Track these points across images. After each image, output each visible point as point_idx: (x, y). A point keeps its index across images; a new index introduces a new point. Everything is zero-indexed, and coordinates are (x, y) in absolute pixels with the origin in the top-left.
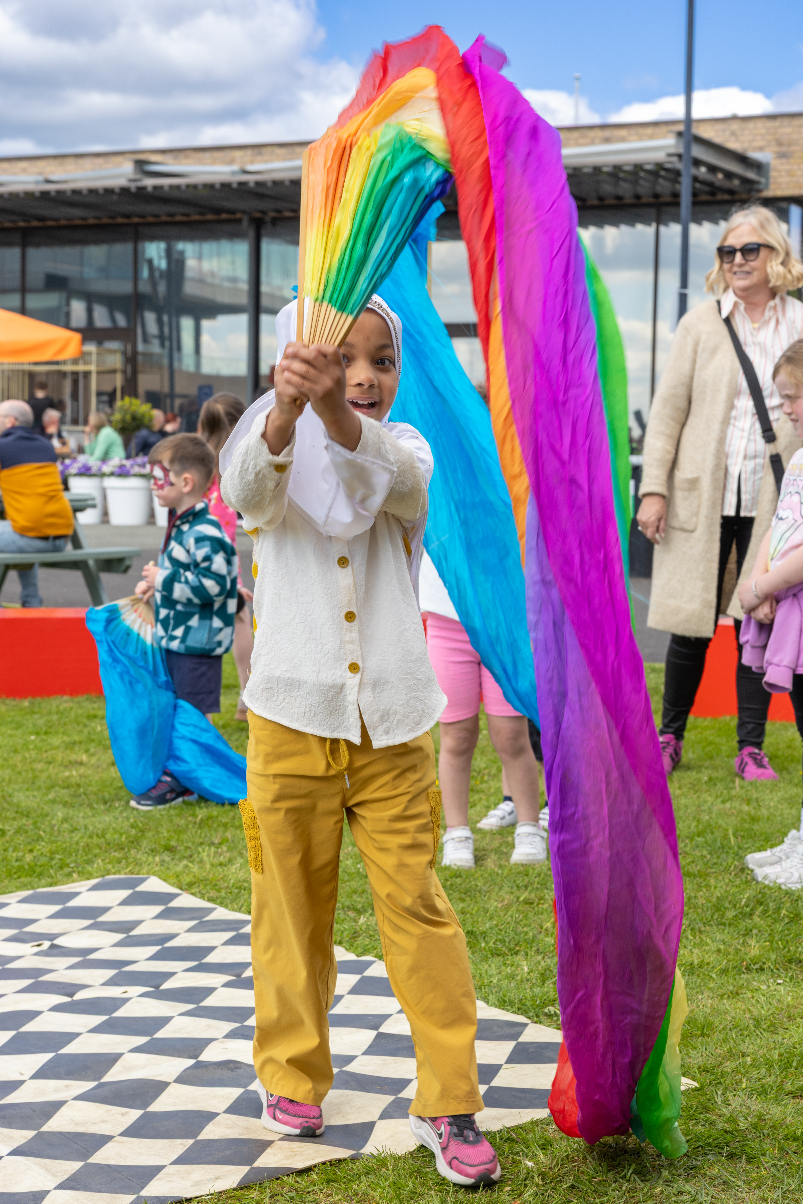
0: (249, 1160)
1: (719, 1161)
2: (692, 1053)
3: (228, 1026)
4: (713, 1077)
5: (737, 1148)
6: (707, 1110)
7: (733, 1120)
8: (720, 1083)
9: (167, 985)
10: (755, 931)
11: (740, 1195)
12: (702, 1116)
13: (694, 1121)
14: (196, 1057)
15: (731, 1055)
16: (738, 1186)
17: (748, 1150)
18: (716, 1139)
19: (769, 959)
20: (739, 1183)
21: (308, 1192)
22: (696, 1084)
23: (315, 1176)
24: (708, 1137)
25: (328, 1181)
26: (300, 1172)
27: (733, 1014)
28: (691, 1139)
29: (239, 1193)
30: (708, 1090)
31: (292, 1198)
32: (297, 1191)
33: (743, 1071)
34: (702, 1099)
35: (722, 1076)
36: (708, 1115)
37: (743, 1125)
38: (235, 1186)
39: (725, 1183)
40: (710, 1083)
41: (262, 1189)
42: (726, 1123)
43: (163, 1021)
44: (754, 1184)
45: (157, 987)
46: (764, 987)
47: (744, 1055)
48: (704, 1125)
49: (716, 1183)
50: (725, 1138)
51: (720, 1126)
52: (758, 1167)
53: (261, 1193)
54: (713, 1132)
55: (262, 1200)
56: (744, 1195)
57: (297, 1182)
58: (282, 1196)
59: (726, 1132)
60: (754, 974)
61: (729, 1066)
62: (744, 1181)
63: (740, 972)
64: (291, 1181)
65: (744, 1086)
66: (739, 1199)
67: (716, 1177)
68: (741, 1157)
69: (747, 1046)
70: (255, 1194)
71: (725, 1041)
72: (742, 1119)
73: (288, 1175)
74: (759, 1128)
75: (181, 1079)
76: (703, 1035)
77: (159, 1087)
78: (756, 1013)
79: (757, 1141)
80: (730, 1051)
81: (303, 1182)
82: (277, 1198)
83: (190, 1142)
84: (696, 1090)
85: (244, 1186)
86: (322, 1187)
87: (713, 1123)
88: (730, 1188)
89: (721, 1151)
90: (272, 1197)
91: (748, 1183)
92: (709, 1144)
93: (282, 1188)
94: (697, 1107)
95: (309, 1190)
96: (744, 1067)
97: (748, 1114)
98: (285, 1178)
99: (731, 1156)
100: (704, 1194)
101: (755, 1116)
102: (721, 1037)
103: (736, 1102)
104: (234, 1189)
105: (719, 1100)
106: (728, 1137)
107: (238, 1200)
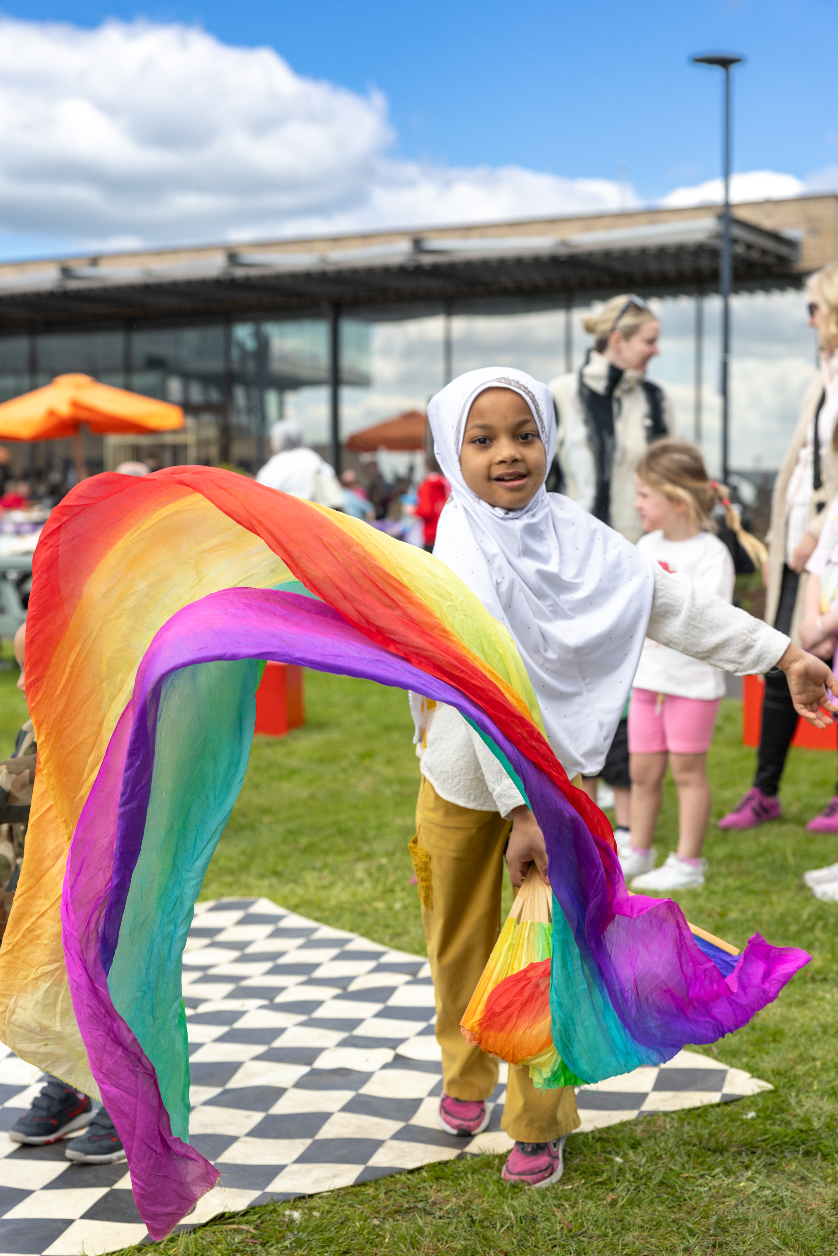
0: (363, 1159)
1: (796, 1158)
2: (766, 1058)
3: (340, 1036)
4: (786, 1080)
5: (812, 1146)
6: (782, 1111)
7: (807, 1120)
8: (793, 1086)
9: (280, 999)
10: (817, 945)
11: (817, 1190)
12: (778, 1117)
13: (770, 1122)
14: (310, 1064)
15: (802, 1059)
16: (815, 1182)
17: (821, 1147)
18: (793, 1137)
19: (831, 970)
20: (816, 1179)
21: (419, 1189)
22: (770, 1087)
23: (424, 1174)
24: (786, 1136)
25: (437, 1179)
26: (411, 1172)
27: (801, 1021)
28: (769, 1138)
29: (357, 1189)
30: (783, 1092)
31: (404, 1194)
32: (409, 1188)
33: (814, 1074)
34: (778, 1100)
35: (795, 1079)
36: (784, 1116)
37: (816, 1124)
38: (351, 1183)
39: (802, 1178)
40: (784, 1086)
41: (377, 1186)
42: (801, 1122)
43: (278, 1032)
44: (829, 1179)
45: (272, 1000)
46: (828, 996)
47: (814, 1059)
48: (779, 1125)
49: (794, 1178)
50: (800, 1137)
51: (796, 1125)
52: (833, 1164)
53: (377, 1189)
54: (789, 1131)
55: (378, 1195)
56: (821, 1190)
57: (408, 1179)
58: (396, 1192)
59: (801, 1131)
60: (818, 985)
61: (800, 1069)
62: (820, 1177)
63: (805, 982)
64: (403, 1178)
65: (815, 1088)
66: (817, 1193)
67: (794, 1174)
68: (816, 1154)
69: (817, 1051)
70: (370, 1191)
71: (796, 1046)
72: (815, 1119)
73: (400, 1174)
74: (831, 1128)
75: (299, 1085)
76: (775, 1041)
77: (279, 1092)
78: (822, 1019)
79: (831, 1139)
80: (800, 1055)
81: (414, 1179)
82: (390, 1194)
83: (308, 1142)
84: (771, 1092)
85: (360, 1184)
86: (431, 1184)
87: (788, 1123)
88: (808, 1183)
89: (797, 1149)
90: (386, 1193)
91: (824, 1178)
92: (786, 1143)
93: (396, 1184)
94: (773, 1108)
95: (420, 1186)
96: (815, 1071)
97: (821, 1115)
98: (398, 1176)
99: (807, 1154)
100: (784, 1190)
101: (827, 1116)
102: (792, 1042)
103: (808, 1103)
104: (353, 1186)
105: (793, 1101)
106: (804, 1136)
107: (356, 1196)
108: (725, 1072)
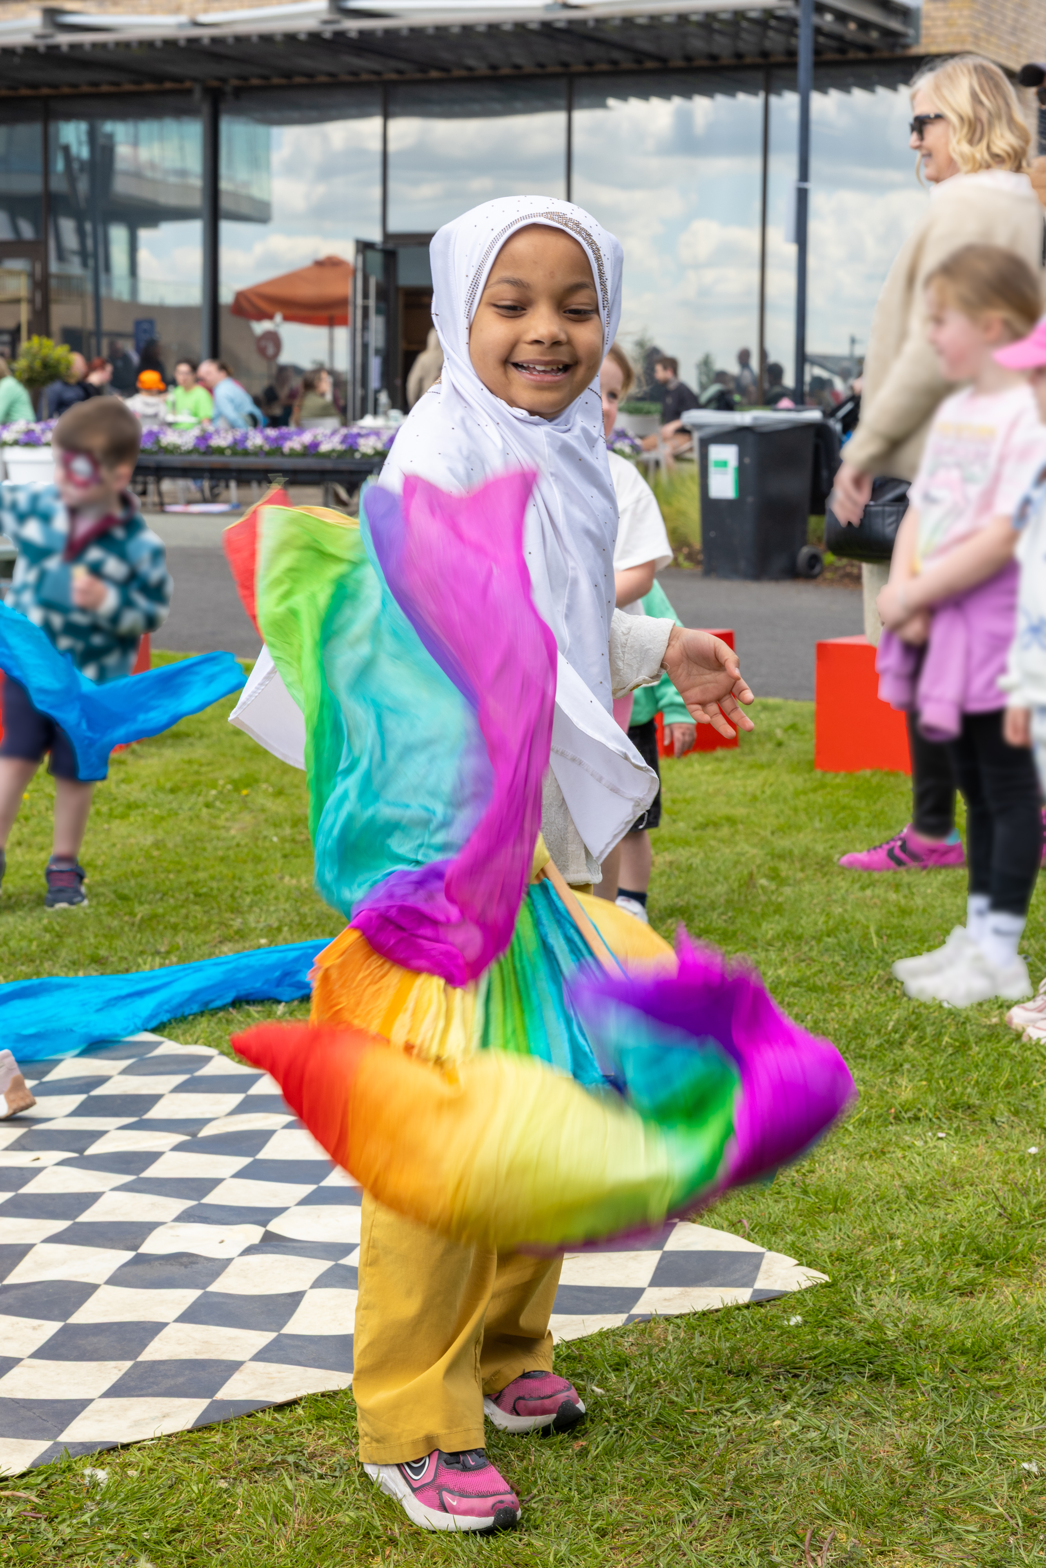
0: (208, 1391)
1: (859, 1384)
2: (821, 1234)
3: (180, 1205)
4: (850, 1268)
5: (883, 1366)
6: (842, 1313)
7: (877, 1327)
8: (860, 1276)
9: (95, 1149)
10: (906, 1066)
11: (888, 1429)
12: (835, 1322)
13: (824, 1329)
14: (135, 1248)
15: (875, 1237)
16: (886, 1418)
17: (897, 1367)
18: (855, 1353)
19: (926, 1105)
20: (886, 1414)
21: (292, 1434)
22: (826, 1278)
23: (300, 1411)
24: (844, 1351)
25: (320, 1418)
26: (280, 1408)
27: (877, 1181)
28: (821, 1354)
29: (195, 1435)
30: (843, 1285)
31: (269, 1442)
32: (276, 1432)
33: (891, 1259)
34: (836, 1298)
35: (863, 1267)
36: (843, 1321)
37: (891, 1334)
38: (189, 1426)
39: (867, 1413)
40: (846, 1276)
41: (228, 1430)
42: (869, 1330)
43: (89, 1199)
44: (907, 1415)
45: (81, 1151)
46: (919, 1143)
47: (892, 1237)
48: (837, 1335)
49: (855, 1414)
50: (866, 1353)
51: (860, 1335)
52: (913, 1392)
53: (227, 1435)
54: (851, 1344)
55: (228, 1444)
56: (894, 1430)
57: (276, 1419)
58: (256, 1439)
59: (868, 1343)
60: (906, 1126)
61: (872, 1252)
62: (893, 1411)
63: (886, 1123)
64: (268, 1418)
65: (892, 1279)
66: (886, 1436)
67: (854, 1406)
68: (889, 1378)
69: (899, 1225)
70: (217, 1438)
71: (867, 1217)
72: (890, 1325)
73: (263, 1411)
74: (913, 1338)
75: (114, 1280)
76: (836, 1210)
77: (85, 1291)
78: (908, 1180)
79: (912, 1355)
80: (873, 1232)
81: (284, 1419)
82: (248, 1441)
83: (128, 1364)
84: (827, 1285)
85: (203, 1427)
86: (310, 1426)
87: (850, 1332)
88: (874, 1421)
89: (861, 1370)
90: (241, 1441)
91: (899, 1413)
92: (844, 1361)
93: (256, 1428)
94: (828, 1310)
95: (293, 1430)
96: (892, 1254)
97: (899, 1319)
98: (260, 1415)
99: (875, 1377)
100: (839, 1430)
101: (909, 1321)
102: (861, 1212)
103: (881, 1303)
104: (189, 1431)
105: (858, 1299)
106: (872, 1350)
107: (195, 1445)
108: (760, 1256)
